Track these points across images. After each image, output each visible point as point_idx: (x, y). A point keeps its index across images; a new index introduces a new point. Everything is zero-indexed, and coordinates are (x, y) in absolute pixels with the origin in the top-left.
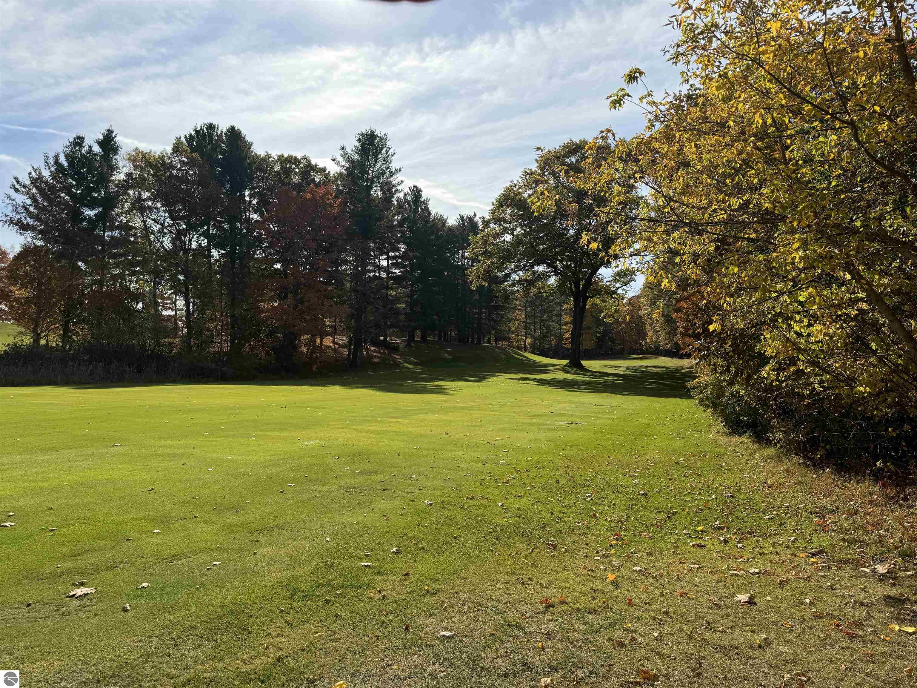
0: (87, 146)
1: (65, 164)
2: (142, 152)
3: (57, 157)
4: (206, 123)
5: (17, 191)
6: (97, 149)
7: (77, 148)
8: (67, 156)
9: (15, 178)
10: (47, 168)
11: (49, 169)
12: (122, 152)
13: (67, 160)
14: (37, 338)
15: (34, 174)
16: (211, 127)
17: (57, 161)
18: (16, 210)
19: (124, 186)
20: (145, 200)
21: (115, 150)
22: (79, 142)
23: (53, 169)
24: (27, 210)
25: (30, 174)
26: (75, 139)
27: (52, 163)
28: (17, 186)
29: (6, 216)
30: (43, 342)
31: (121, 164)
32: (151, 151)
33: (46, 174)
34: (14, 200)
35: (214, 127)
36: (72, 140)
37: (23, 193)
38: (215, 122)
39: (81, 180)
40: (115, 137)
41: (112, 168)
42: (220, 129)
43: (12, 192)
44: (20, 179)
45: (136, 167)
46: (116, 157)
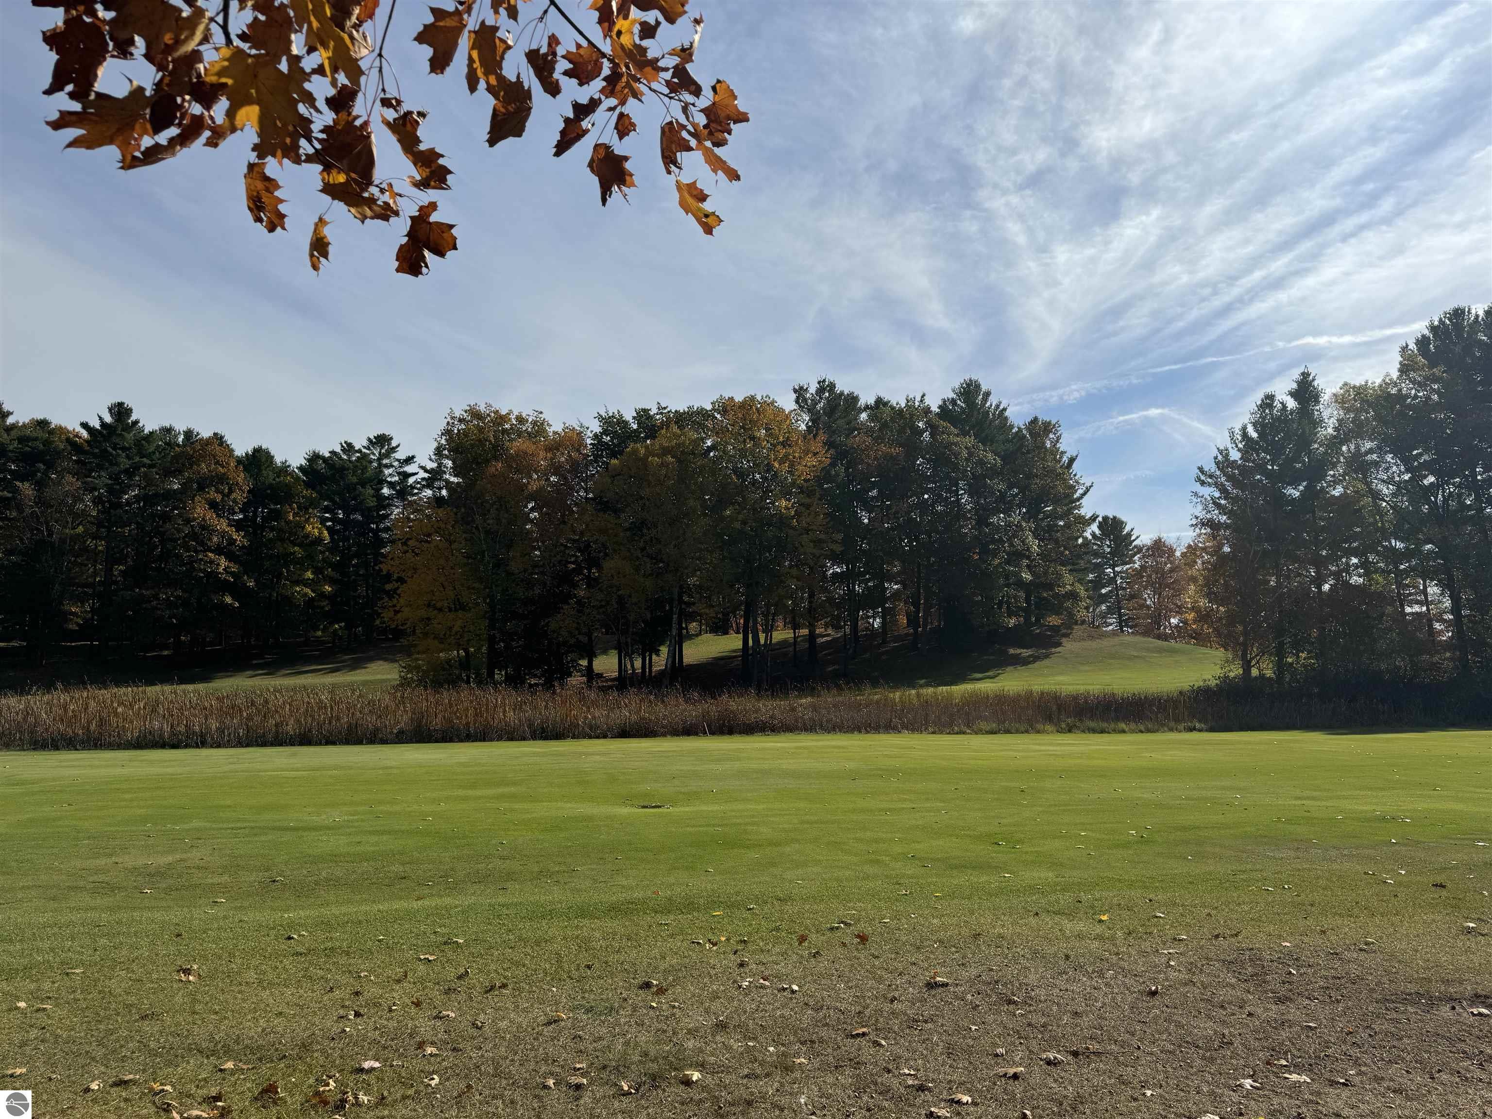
0: (1280, 405)
1: (1255, 435)
2: (1354, 387)
3: (1244, 429)
4: (1448, 310)
5: (1203, 483)
6: (1291, 404)
7: (1267, 411)
8: (1255, 425)
9: (1199, 468)
10: (1234, 446)
11: (1237, 446)
12: (1325, 398)
13: (1256, 431)
14: (1247, 667)
15: (1220, 457)
16: (1458, 314)
17: (1245, 434)
18: (1205, 508)
19: (1335, 442)
20: (1368, 452)
21: (1315, 397)
22: (1269, 400)
23: (1240, 446)
24: (1218, 506)
25: (1216, 458)
26: (1262, 401)
27: (1240, 438)
28: (1203, 478)
29: (1197, 518)
30: (1255, 672)
31: (1325, 414)
32: (1367, 382)
33: (1235, 455)
34: (1202, 497)
35: (1463, 311)
36: (1259, 403)
37: (1210, 485)
38: (1463, 304)
39: (1276, 450)
40: (1314, 380)
41: (1318, 423)
42: (1473, 312)
43: (1198, 488)
44: (1206, 469)
45: (1348, 410)
46: (1318, 408)
